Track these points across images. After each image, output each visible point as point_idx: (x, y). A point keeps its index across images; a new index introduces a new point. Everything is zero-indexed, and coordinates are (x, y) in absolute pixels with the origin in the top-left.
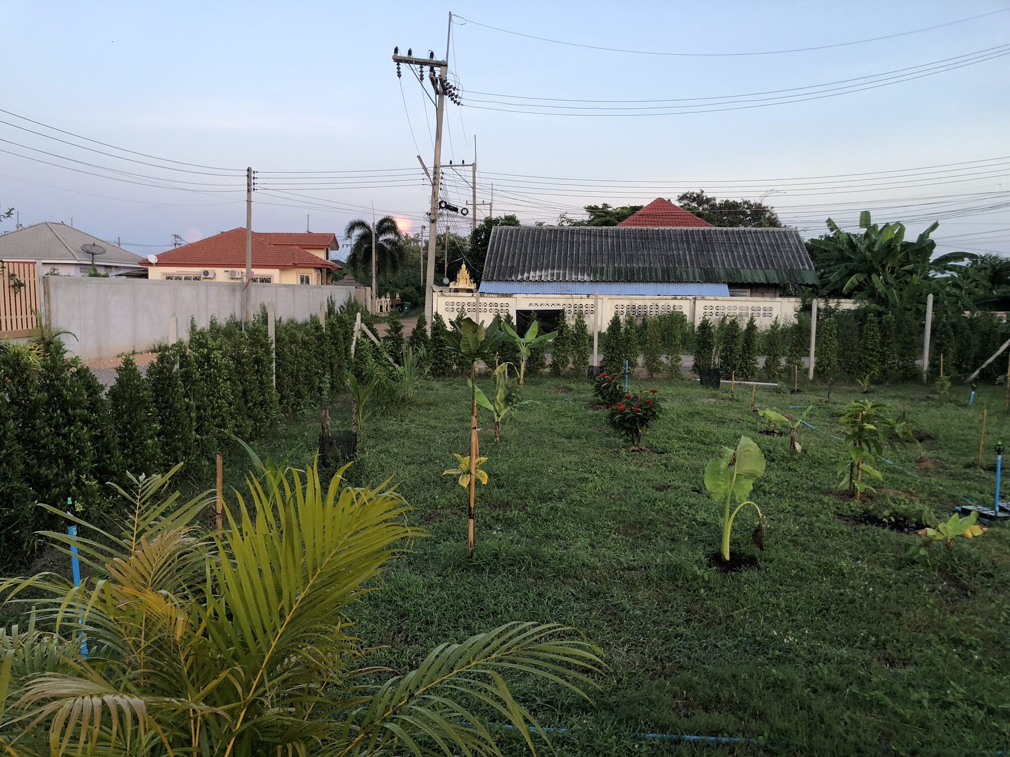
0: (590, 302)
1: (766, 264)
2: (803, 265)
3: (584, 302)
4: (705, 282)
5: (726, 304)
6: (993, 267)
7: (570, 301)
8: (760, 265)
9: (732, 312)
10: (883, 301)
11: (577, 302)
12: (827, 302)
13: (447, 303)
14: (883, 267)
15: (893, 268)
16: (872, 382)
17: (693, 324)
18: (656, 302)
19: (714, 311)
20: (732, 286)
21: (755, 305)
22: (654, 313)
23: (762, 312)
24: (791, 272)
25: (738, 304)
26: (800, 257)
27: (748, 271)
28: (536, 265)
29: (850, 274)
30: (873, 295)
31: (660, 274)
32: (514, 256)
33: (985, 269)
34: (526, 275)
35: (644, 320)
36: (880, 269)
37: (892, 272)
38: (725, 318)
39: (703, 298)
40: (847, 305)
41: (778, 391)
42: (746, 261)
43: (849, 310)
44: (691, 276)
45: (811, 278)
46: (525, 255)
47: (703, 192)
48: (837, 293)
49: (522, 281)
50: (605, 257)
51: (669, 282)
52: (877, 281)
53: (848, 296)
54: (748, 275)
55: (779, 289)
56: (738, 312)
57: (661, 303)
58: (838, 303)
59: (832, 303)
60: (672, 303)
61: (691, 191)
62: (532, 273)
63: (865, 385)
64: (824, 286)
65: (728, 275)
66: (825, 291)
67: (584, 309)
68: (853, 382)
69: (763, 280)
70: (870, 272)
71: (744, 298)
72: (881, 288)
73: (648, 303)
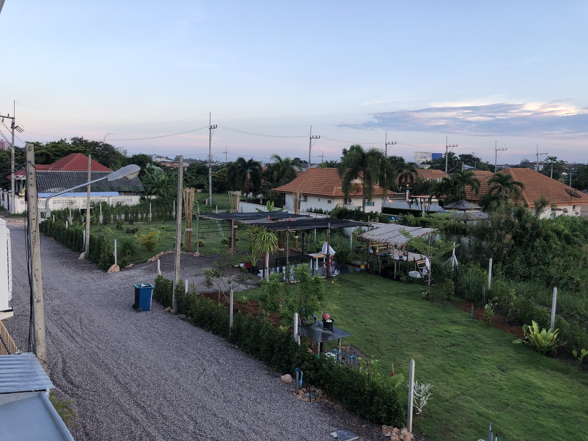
0: (74, 199)
1: (128, 185)
2: (139, 185)
3: (73, 199)
4: (111, 191)
5: (119, 198)
7: (68, 199)
8: (127, 185)
9: (120, 200)
10: (163, 196)
11: (70, 199)
12: (148, 196)
13: (21, 201)
14: (162, 186)
16: (164, 221)
17: (109, 205)
18: (97, 198)
19: (115, 200)
20: (119, 192)
21: (127, 198)
23: (129, 200)
24: (136, 187)
25: (122, 198)
26: (138, 182)
27: (123, 187)
28: (51, 186)
29: (154, 188)
30: (160, 194)
31: (96, 189)
32: (41, 182)
34: (49, 190)
35: (93, 204)
36: (161, 187)
37: (165, 188)
38: (118, 202)
39: (111, 197)
40: (153, 197)
42: (122, 183)
43: (154, 199)
44: (106, 189)
45: (142, 189)
46: (45, 182)
47: (83, 137)
48: (150, 194)
49: (48, 192)
50: (75, 183)
51: (99, 191)
52: (161, 190)
53: (154, 194)
54: (124, 188)
55: (136, 193)
56: (122, 200)
57: (98, 199)
58: (151, 197)
59: (149, 197)
60: (102, 198)
62: (51, 189)
64: (146, 191)
65: (118, 188)
66: (147, 193)
67: (73, 201)
68: (160, 221)
69: (128, 190)
70: (159, 187)
71: (123, 196)
72: (162, 192)
73: (94, 199)
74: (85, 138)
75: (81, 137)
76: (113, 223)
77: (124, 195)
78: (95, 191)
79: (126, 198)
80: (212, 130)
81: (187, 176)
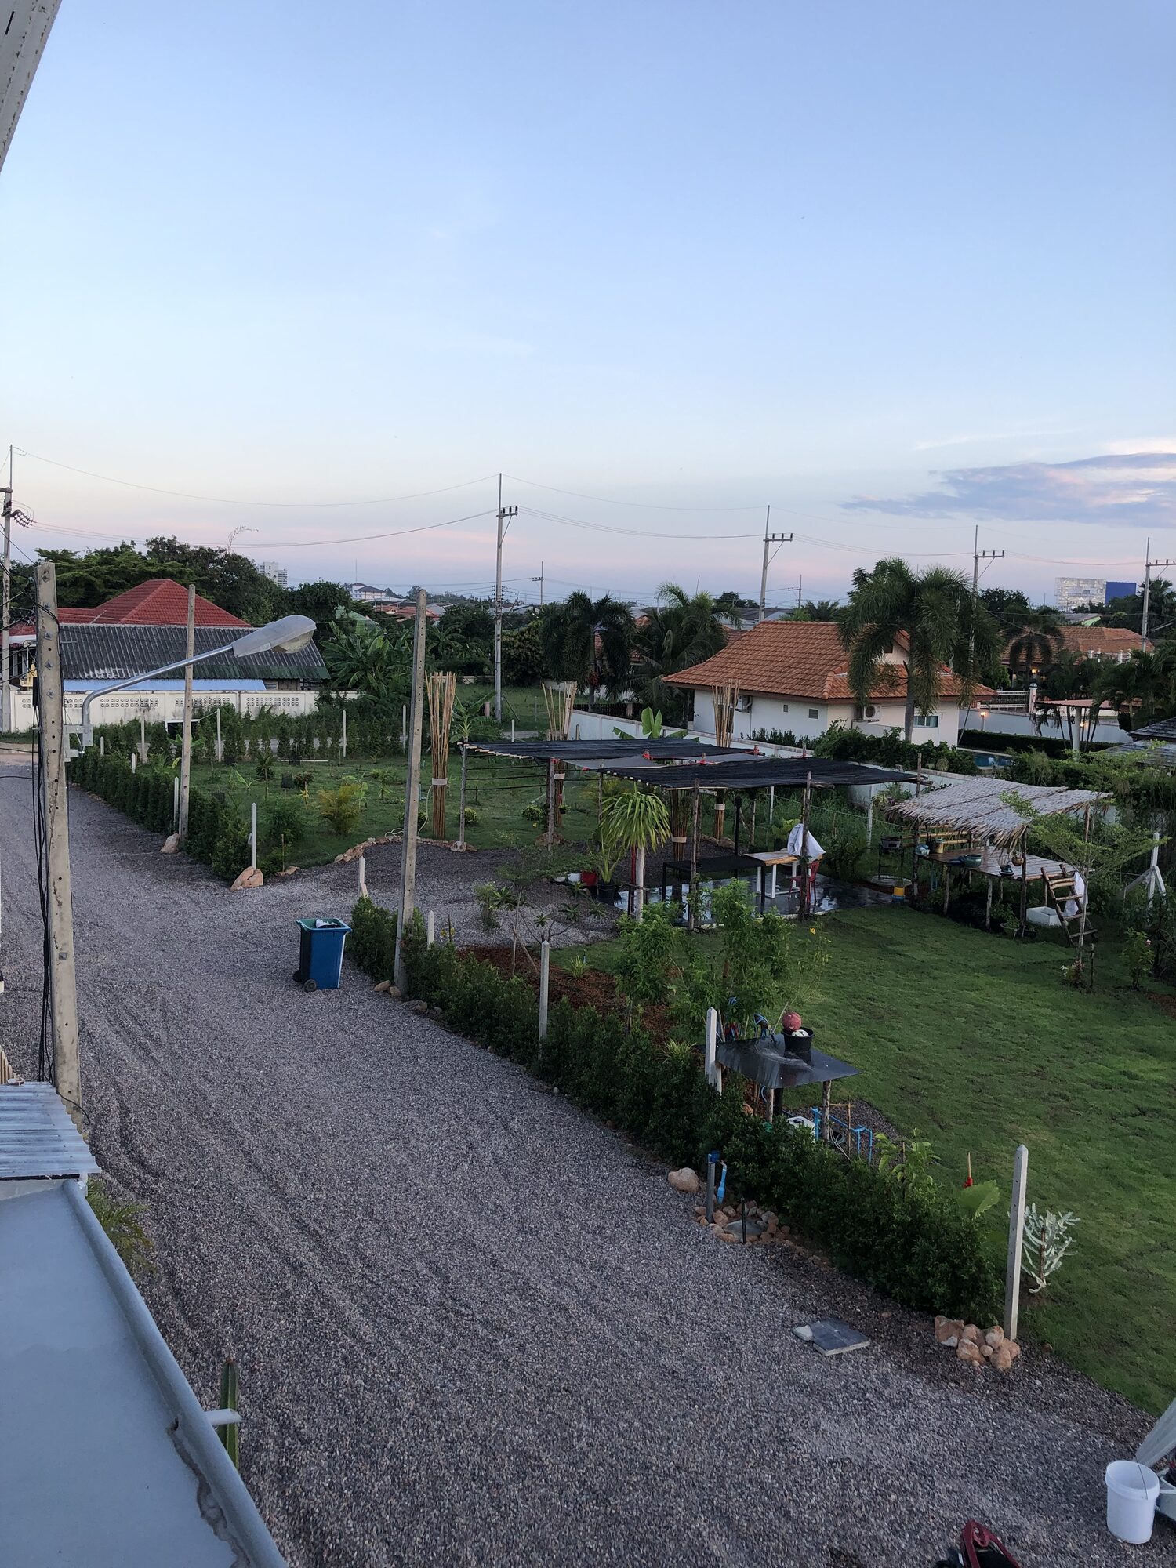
0: (154, 696)
1: (289, 663)
2: (316, 662)
3: (150, 696)
4: (245, 678)
5: (264, 696)
7: (138, 697)
8: (284, 664)
9: (269, 702)
10: (377, 693)
11: (144, 697)
12: (337, 693)
13: (24, 701)
14: (375, 666)
15: (381, 667)
16: (379, 757)
17: (239, 713)
18: (209, 696)
19: (255, 702)
20: (264, 680)
21: (286, 696)
22: (208, 704)
23: (291, 702)
24: (309, 669)
25: (273, 696)
26: (313, 655)
27: (276, 668)
28: (97, 664)
29: (353, 671)
30: (368, 688)
31: (207, 672)
32: (72, 653)
34: (91, 673)
35: (200, 711)
36: (373, 668)
37: (381, 671)
38: (263, 707)
39: (246, 692)
40: (352, 695)
41: (328, 765)
42: (273, 658)
43: (354, 700)
44: (233, 673)
45: (325, 675)
46: (83, 653)
48: (343, 686)
49: (89, 678)
50: (156, 656)
51: (216, 678)
52: (371, 677)
53: (354, 687)
54: (277, 671)
55: (308, 684)
56: (273, 702)
57: (213, 697)
58: (346, 694)
59: (341, 694)
60: (222, 696)
62: (96, 672)
63: (375, 759)
64: (334, 679)
65: (261, 671)
66: (335, 684)
67: (149, 703)
68: (367, 757)
69: (289, 676)
70: (366, 670)
71: (277, 692)
72: (374, 683)
73: (203, 697)
74: (181, 541)
75: (172, 538)
76: (250, 759)
77: (279, 689)
78: (206, 678)
79: (282, 696)
80: (505, 519)
81: (438, 640)
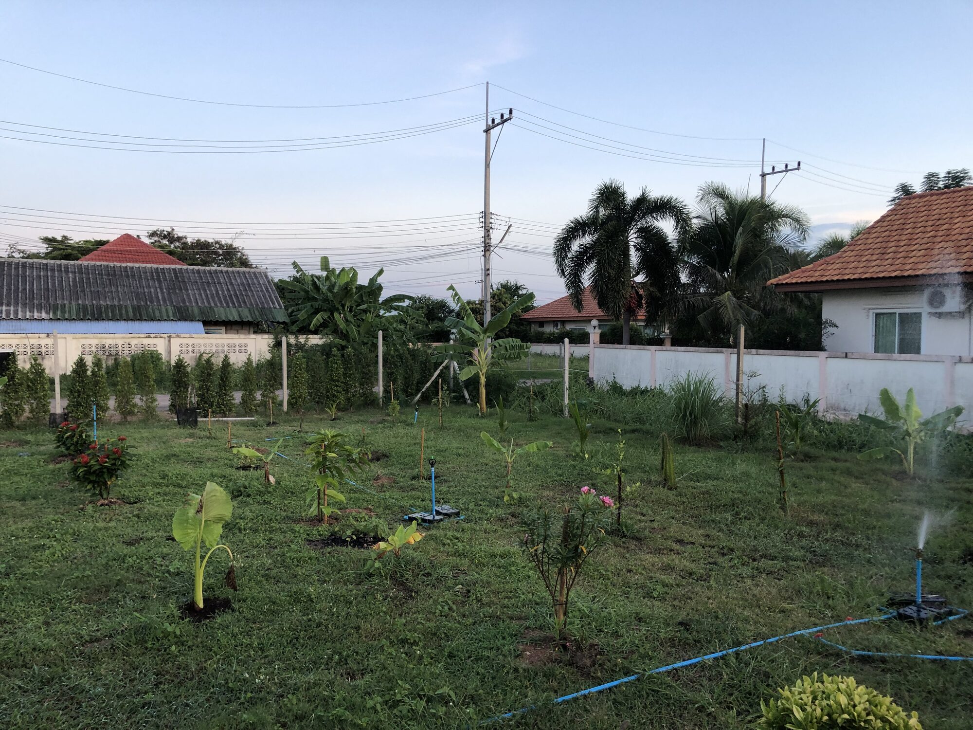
0: (49, 341)
1: (239, 302)
2: (273, 304)
3: (44, 341)
4: (179, 320)
5: (202, 341)
6: (428, 306)
7: (26, 341)
8: (233, 303)
9: (208, 349)
10: (345, 336)
11: (35, 342)
12: (297, 337)
14: (343, 306)
15: (351, 307)
16: (339, 410)
17: (169, 362)
18: (128, 341)
19: (190, 349)
20: (206, 323)
21: (231, 341)
22: (127, 352)
23: (237, 348)
24: (262, 310)
25: (214, 341)
26: (270, 297)
27: (222, 309)
29: (317, 312)
30: (336, 331)
31: (131, 314)
33: (422, 308)
35: (116, 359)
36: (341, 308)
37: (351, 311)
38: (201, 355)
39: (178, 336)
40: (315, 340)
41: (254, 424)
42: (219, 298)
43: (317, 345)
44: (164, 314)
45: (281, 316)
47: (173, 229)
48: (305, 330)
50: (66, 294)
51: (141, 319)
52: (338, 318)
53: (315, 332)
54: (222, 313)
55: (254, 326)
56: (214, 349)
57: (134, 342)
58: (307, 338)
59: (302, 339)
60: (146, 341)
61: (161, 228)
63: (333, 412)
64: (293, 323)
65: (202, 313)
66: (294, 328)
67: (43, 350)
69: (237, 318)
70: (332, 310)
71: (226, 336)
72: (342, 325)
73: (120, 342)
74: (179, 232)
75: (169, 230)
76: (118, 417)
77: (226, 333)
78: (128, 319)
79: (226, 342)
80: (494, 132)
